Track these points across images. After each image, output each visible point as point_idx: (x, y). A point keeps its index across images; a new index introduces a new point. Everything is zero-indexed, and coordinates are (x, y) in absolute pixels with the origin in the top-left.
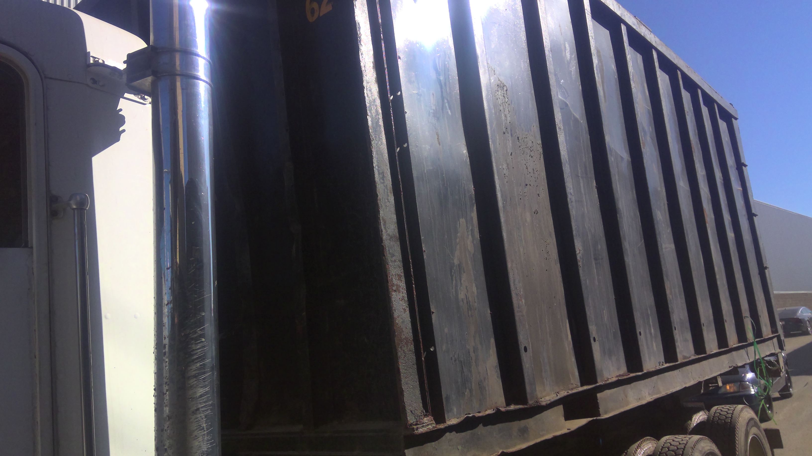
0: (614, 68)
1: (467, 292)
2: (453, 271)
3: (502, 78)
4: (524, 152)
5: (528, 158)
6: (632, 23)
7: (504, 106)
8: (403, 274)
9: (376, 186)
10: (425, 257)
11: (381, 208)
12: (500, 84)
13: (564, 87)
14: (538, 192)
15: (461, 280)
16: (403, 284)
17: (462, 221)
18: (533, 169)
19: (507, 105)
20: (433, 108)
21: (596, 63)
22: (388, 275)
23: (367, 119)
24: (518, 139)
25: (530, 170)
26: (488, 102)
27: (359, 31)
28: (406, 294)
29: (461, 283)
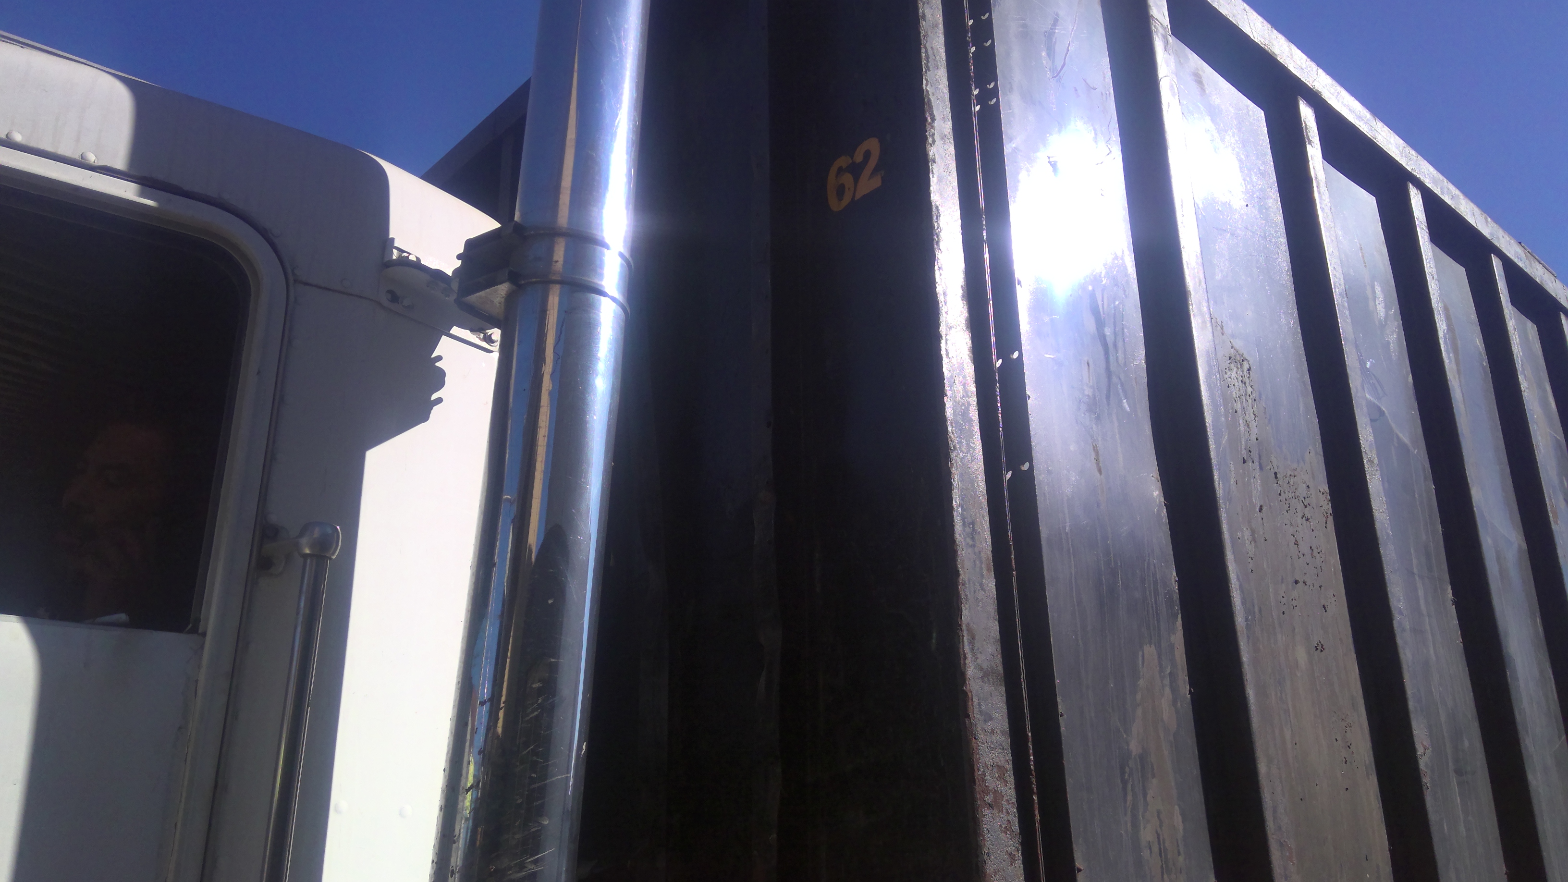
0: (1479, 344)
1: (1161, 826)
2: (1127, 770)
3: (1239, 344)
4: (1289, 507)
5: (1299, 520)
6: (1515, 254)
7: (1244, 402)
8: (1010, 766)
9: (955, 552)
10: (1063, 729)
11: (966, 603)
12: (1235, 356)
13: (1373, 374)
14: (1323, 602)
15: (1145, 795)
16: (1009, 791)
17: (1150, 651)
18: (1311, 547)
19: (1250, 401)
20: (1086, 393)
21: (1444, 330)
22: (975, 765)
23: (944, 405)
24: (1276, 477)
25: (1304, 548)
26: (1210, 388)
27: (937, 222)
28: (1017, 815)
29: (1146, 804)
